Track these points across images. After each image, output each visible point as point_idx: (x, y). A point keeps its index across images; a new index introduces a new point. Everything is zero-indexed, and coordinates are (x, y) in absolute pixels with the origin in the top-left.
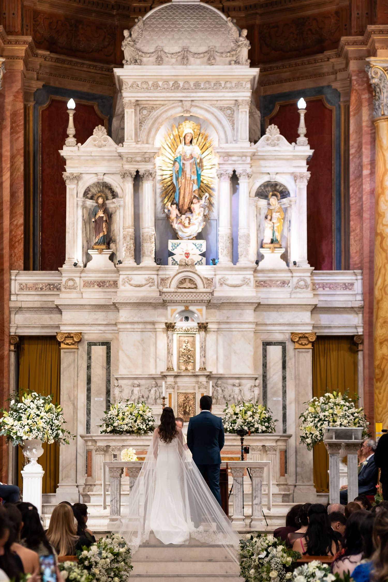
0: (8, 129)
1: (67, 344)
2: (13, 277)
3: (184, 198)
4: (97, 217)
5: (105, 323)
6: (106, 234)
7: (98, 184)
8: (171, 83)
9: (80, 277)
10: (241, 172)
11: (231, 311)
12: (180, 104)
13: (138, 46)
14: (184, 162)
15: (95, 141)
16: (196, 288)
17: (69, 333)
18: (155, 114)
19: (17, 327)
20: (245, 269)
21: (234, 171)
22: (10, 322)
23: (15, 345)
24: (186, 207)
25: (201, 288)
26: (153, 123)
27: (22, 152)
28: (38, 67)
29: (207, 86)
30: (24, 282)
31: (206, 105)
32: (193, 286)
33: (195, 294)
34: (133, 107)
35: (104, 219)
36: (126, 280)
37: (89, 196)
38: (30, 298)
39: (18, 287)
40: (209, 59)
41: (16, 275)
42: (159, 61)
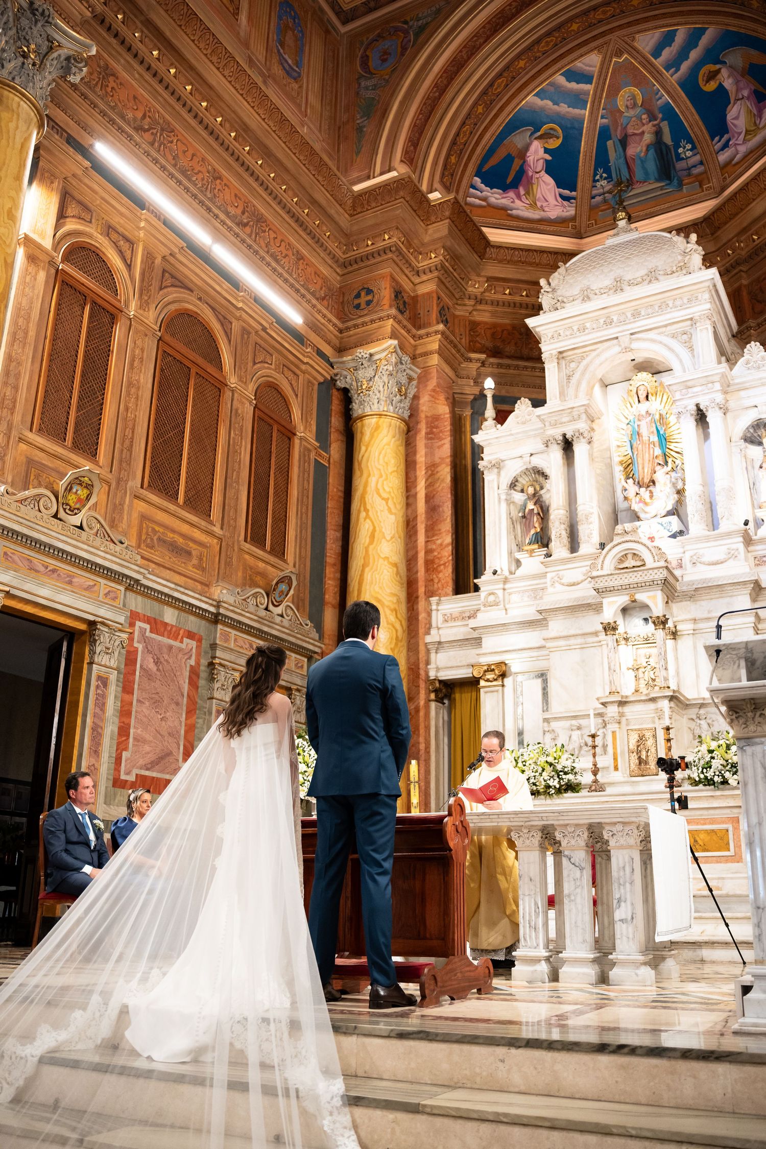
0: (423, 432)
1: (488, 680)
2: (434, 607)
3: (643, 468)
4: (527, 510)
5: (537, 645)
6: (538, 530)
7: (526, 472)
8: (602, 321)
9: (504, 589)
10: (707, 404)
11: (713, 601)
12: (616, 341)
13: (559, 292)
14: (639, 423)
15: (517, 417)
16: (644, 565)
17: (489, 665)
18: (584, 362)
19: (438, 669)
20: (729, 534)
21: (697, 405)
22: (428, 663)
23: (436, 691)
24: (646, 480)
25: (650, 563)
26: (583, 374)
27: (448, 460)
28: (475, 373)
29: (650, 311)
30: (448, 612)
31: (651, 335)
32: (639, 563)
33: (640, 573)
34: (556, 361)
35: (536, 511)
36: (556, 578)
37: (519, 488)
38: (454, 630)
39: (441, 618)
40: (650, 281)
41: (438, 604)
42: (586, 298)
